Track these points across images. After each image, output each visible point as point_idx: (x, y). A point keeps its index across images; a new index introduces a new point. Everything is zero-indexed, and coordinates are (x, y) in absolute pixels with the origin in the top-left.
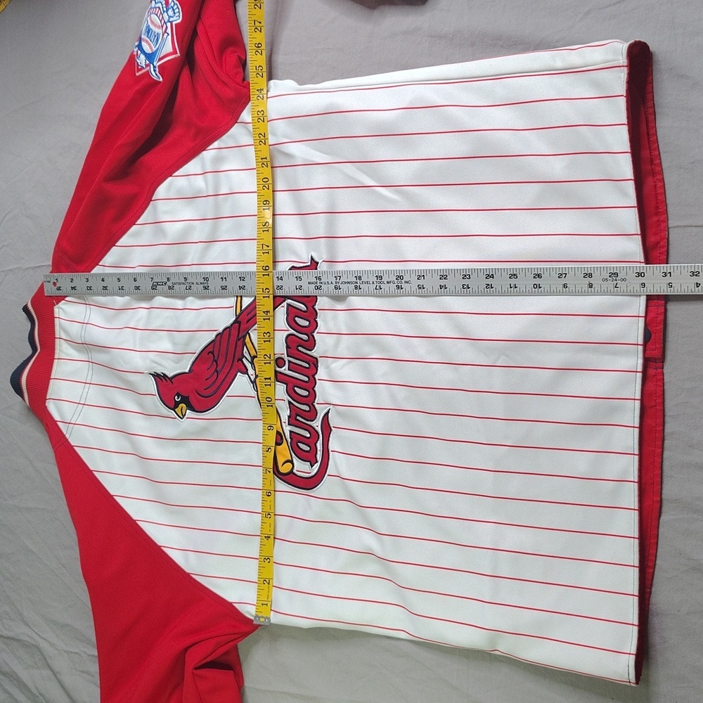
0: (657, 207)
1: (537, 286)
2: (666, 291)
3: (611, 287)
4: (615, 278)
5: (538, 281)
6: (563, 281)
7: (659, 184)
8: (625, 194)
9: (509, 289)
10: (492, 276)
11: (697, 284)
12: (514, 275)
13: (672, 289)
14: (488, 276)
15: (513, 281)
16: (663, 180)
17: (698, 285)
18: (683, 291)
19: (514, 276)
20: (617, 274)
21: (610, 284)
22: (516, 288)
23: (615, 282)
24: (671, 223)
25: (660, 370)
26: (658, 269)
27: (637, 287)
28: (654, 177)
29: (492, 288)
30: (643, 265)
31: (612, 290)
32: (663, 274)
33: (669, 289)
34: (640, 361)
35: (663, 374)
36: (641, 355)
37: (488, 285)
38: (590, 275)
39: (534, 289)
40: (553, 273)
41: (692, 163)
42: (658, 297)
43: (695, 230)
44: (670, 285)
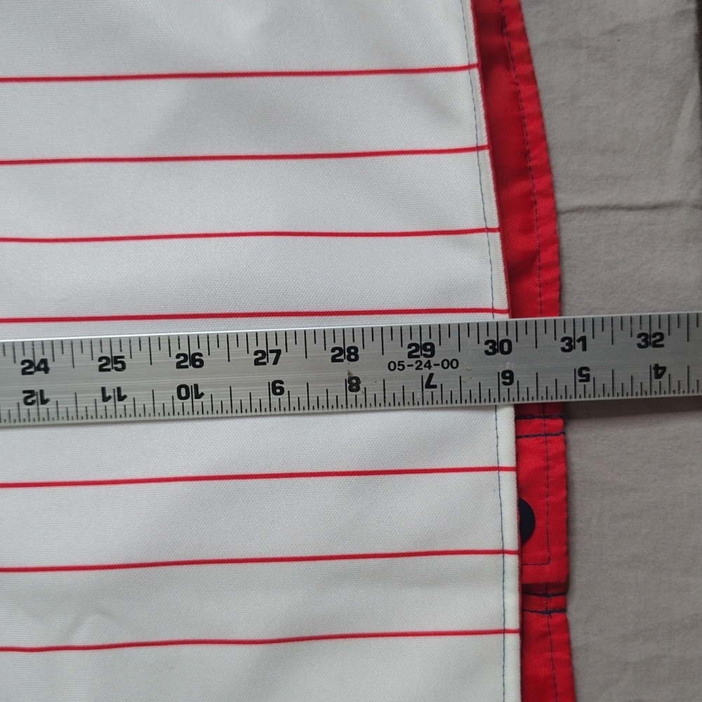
0: (525, 154)
1: (188, 392)
2: (571, 392)
3: (414, 385)
4: (424, 360)
5: (190, 376)
6: (270, 373)
7: (525, 90)
8: (441, 112)
9: (101, 405)
10: (44, 366)
11: (657, 367)
12: (116, 360)
13: (589, 385)
14: (30, 367)
15: (112, 380)
16: (531, 79)
17: (659, 371)
18: (618, 389)
19: (112, 363)
20: (429, 349)
21: (412, 378)
22: (121, 398)
23: (426, 372)
24: (565, 198)
25: (557, 618)
26: (551, 331)
27: (491, 383)
28: (508, 68)
29: (44, 402)
30: (505, 317)
31: (418, 396)
32: (564, 344)
33: (580, 385)
34: (512, 600)
35: (565, 627)
36: (512, 582)
37: (32, 393)
38: (352, 354)
39: (178, 402)
40: (238, 352)
41: (612, 32)
42: (545, 410)
43: (629, 217)
44: (583, 374)
